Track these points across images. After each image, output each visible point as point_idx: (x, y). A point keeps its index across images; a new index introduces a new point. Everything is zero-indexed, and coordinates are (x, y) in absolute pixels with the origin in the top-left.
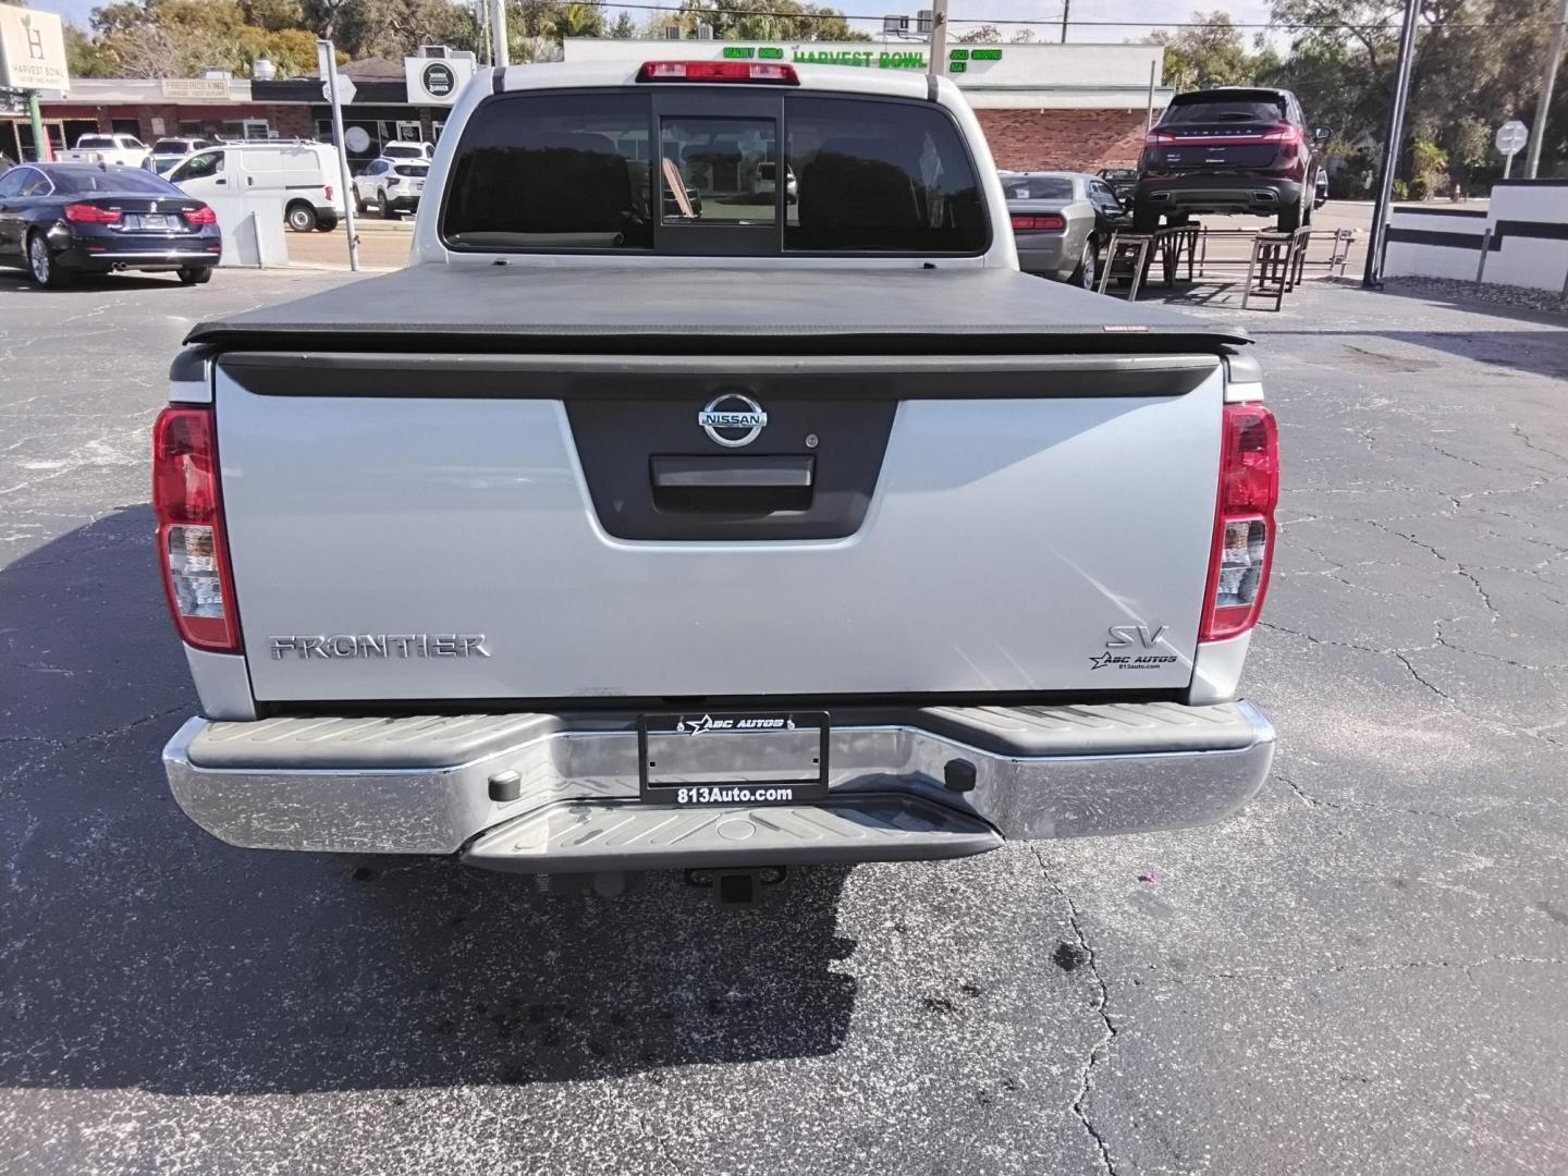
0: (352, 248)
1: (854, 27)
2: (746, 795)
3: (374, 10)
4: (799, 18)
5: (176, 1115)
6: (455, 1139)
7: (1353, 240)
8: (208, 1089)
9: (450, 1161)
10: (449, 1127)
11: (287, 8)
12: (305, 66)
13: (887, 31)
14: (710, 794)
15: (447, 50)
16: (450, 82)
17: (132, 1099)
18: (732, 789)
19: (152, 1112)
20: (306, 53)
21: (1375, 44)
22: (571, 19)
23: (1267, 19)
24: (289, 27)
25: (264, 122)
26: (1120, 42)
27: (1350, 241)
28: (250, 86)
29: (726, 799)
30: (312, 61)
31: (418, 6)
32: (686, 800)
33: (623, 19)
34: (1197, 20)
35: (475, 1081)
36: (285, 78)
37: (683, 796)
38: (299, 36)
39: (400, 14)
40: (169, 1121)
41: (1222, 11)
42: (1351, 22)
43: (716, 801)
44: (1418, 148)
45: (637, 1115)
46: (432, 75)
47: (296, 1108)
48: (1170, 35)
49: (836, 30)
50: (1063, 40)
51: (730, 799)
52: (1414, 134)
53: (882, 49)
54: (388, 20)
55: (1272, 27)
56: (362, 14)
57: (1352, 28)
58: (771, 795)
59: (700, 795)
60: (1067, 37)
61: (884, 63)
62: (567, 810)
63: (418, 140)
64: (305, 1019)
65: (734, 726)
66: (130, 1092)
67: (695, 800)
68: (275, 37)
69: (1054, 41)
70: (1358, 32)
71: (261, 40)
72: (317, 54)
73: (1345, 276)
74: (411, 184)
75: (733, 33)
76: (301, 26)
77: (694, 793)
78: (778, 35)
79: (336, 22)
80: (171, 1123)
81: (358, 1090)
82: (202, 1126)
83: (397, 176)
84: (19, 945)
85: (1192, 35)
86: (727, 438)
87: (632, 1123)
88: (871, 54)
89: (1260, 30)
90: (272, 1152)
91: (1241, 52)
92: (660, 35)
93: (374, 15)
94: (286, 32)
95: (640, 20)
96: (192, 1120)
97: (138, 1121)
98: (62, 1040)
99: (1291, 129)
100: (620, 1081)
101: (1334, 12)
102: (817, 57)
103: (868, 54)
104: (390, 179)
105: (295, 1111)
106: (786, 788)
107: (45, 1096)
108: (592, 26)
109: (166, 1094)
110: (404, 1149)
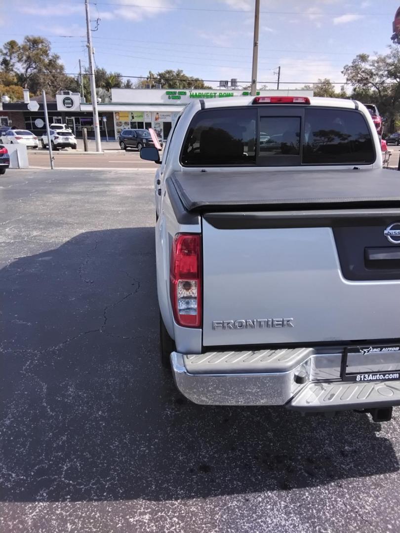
0: (51, 161)
1: (206, 84)
2: (382, 377)
3: (42, 79)
4: (188, 81)
5: (164, 510)
6: (277, 515)
7: (391, 154)
8: (170, 498)
9: (280, 525)
10: (272, 510)
11: (11, 78)
12: (18, 98)
13: (221, 86)
14: (368, 377)
15: (71, 92)
16: (72, 103)
17: (141, 504)
18: (377, 375)
19: (153, 510)
20: (19, 94)
21: (380, 89)
22: (110, 81)
23: (345, 81)
24: (12, 84)
25: (6, 117)
26: (294, 89)
27: (390, 155)
28: (2, 105)
29: (374, 379)
30: (21, 96)
31: (57, 77)
32: (360, 379)
33: (128, 82)
34: (319, 82)
35: (272, 490)
36: (12, 102)
37: (358, 377)
38: (16, 88)
39: (51, 80)
40: (161, 513)
41: (328, 78)
42: (372, 82)
43: (370, 380)
44: (396, 123)
45: (340, 501)
46: (66, 101)
47: (209, 504)
48: (311, 87)
49: (200, 85)
50: (278, 88)
51: (375, 379)
52: (394, 119)
53: (220, 92)
54: (47, 82)
55: (346, 83)
56: (38, 80)
57: (373, 84)
58: (391, 376)
59: (365, 377)
60: (279, 87)
61: (221, 96)
62: (313, 385)
63: (61, 123)
64: (191, 465)
65: (381, 351)
66: (140, 501)
67: (362, 380)
68: (8, 88)
69: (274, 89)
70: (375, 85)
71: (3, 89)
72: (23, 95)
73: (389, 166)
74: (63, 138)
75: (166, 86)
76: (16, 84)
77: (362, 377)
78: (182, 87)
79: (29, 83)
80: (163, 514)
81: (228, 494)
82: (176, 515)
83: (57, 136)
84: (64, 438)
85: (318, 87)
86: (395, 240)
87: (340, 504)
88: (216, 93)
89: (343, 85)
90: (209, 525)
91: (334, 92)
92: (142, 87)
93: (42, 81)
94: (11, 86)
95: (134, 82)
96: (170, 512)
97: (149, 514)
98: (101, 479)
99: (378, 117)
100: (326, 487)
101: (367, 78)
102: (198, 94)
103: (215, 94)
104: (55, 137)
105: (208, 506)
106: (397, 373)
107: (107, 505)
108: (117, 84)
109: (155, 501)
110: (260, 521)
